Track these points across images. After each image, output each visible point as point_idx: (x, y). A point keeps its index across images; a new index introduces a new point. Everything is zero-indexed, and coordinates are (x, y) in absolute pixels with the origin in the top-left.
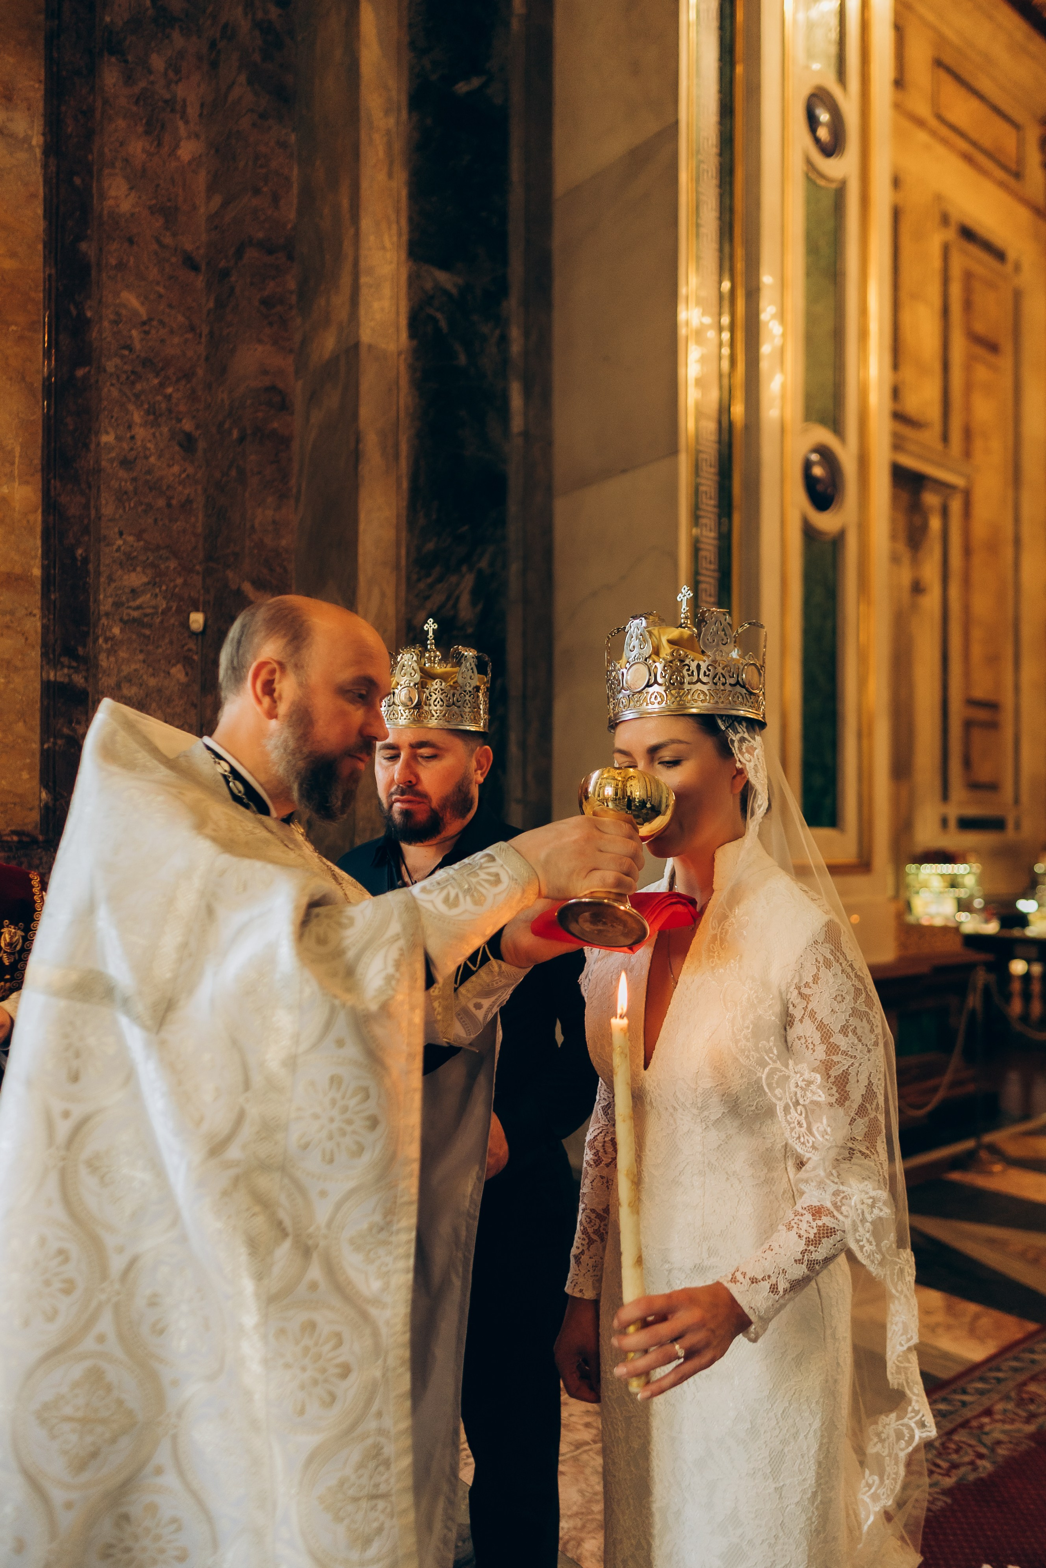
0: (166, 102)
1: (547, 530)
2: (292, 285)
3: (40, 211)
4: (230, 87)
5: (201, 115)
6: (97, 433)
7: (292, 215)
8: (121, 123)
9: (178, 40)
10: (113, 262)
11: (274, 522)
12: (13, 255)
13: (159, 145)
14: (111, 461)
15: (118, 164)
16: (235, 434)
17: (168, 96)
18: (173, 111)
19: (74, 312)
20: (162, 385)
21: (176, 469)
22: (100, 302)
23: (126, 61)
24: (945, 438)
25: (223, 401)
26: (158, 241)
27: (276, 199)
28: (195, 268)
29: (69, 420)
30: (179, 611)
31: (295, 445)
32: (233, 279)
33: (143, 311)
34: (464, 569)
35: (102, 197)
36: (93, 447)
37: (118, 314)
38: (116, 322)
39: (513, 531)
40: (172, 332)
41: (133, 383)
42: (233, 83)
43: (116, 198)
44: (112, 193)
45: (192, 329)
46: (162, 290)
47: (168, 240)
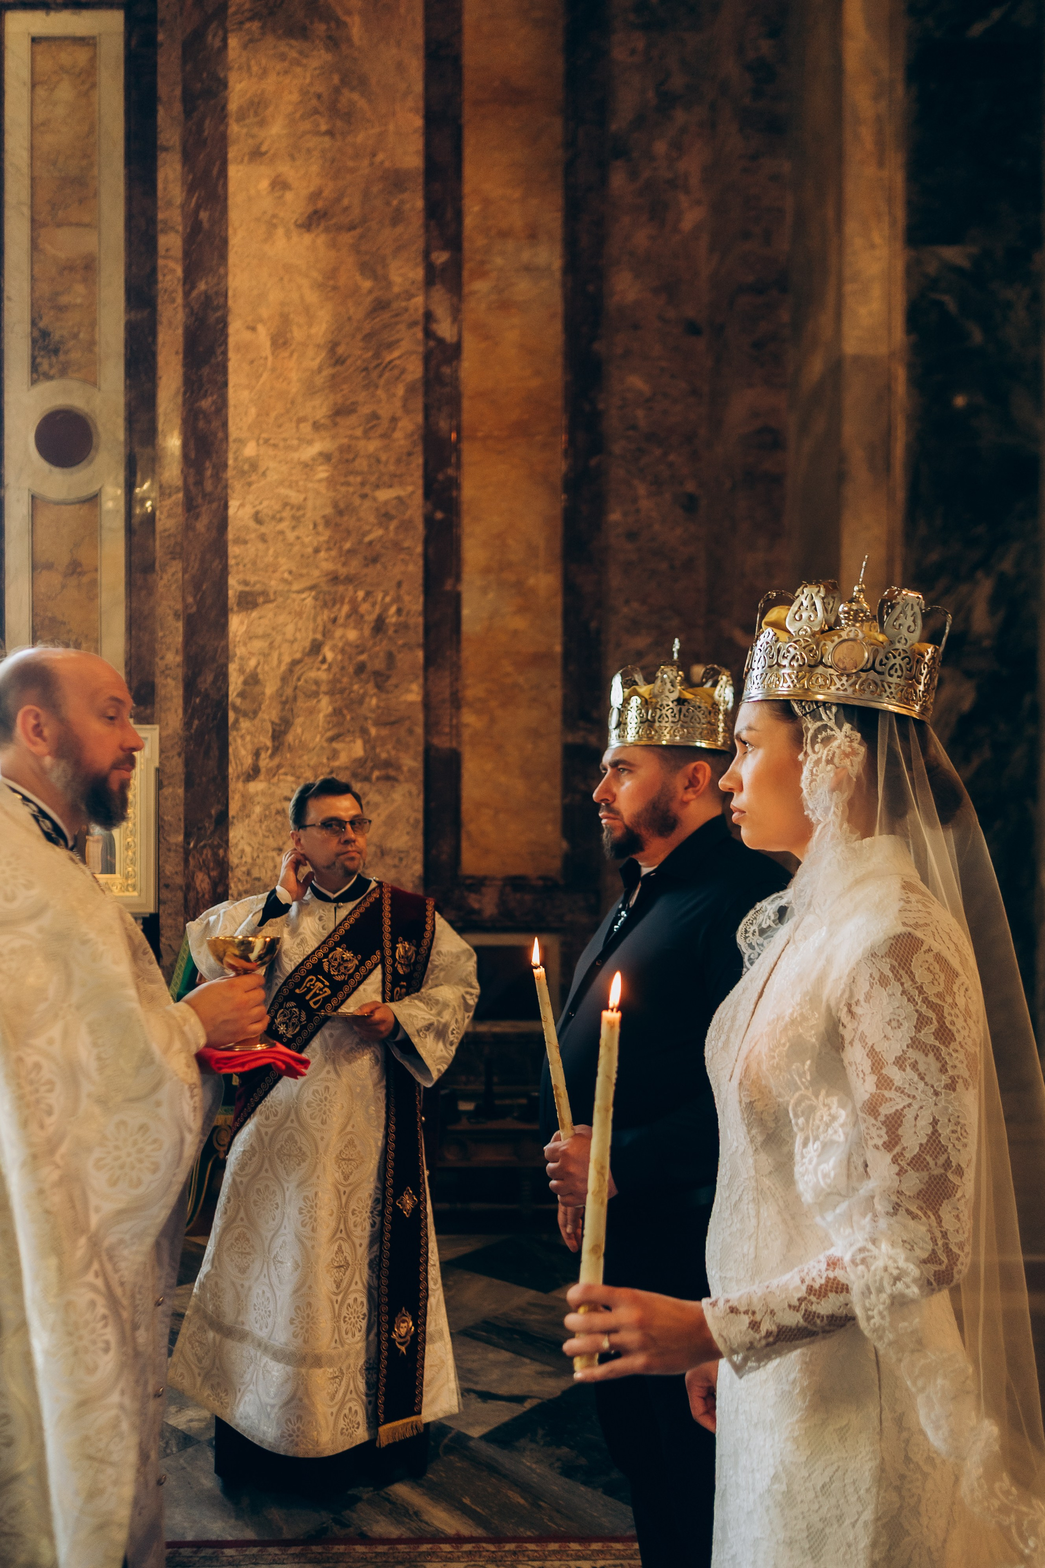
0: (668, 182)
8: (629, 220)
9: (680, 115)
10: (619, 351)
15: (624, 259)
17: (670, 176)
18: (675, 187)
21: (678, 531)
23: (632, 160)
26: (662, 319)
28: (697, 332)
29: (584, 508)
32: (728, 331)
33: (646, 389)
36: (601, 527)
37: (626, 399)
38: (625, 407)
41: (638, 460)
43: (622, 292)
46: (665, 365)
47: (671, 314)
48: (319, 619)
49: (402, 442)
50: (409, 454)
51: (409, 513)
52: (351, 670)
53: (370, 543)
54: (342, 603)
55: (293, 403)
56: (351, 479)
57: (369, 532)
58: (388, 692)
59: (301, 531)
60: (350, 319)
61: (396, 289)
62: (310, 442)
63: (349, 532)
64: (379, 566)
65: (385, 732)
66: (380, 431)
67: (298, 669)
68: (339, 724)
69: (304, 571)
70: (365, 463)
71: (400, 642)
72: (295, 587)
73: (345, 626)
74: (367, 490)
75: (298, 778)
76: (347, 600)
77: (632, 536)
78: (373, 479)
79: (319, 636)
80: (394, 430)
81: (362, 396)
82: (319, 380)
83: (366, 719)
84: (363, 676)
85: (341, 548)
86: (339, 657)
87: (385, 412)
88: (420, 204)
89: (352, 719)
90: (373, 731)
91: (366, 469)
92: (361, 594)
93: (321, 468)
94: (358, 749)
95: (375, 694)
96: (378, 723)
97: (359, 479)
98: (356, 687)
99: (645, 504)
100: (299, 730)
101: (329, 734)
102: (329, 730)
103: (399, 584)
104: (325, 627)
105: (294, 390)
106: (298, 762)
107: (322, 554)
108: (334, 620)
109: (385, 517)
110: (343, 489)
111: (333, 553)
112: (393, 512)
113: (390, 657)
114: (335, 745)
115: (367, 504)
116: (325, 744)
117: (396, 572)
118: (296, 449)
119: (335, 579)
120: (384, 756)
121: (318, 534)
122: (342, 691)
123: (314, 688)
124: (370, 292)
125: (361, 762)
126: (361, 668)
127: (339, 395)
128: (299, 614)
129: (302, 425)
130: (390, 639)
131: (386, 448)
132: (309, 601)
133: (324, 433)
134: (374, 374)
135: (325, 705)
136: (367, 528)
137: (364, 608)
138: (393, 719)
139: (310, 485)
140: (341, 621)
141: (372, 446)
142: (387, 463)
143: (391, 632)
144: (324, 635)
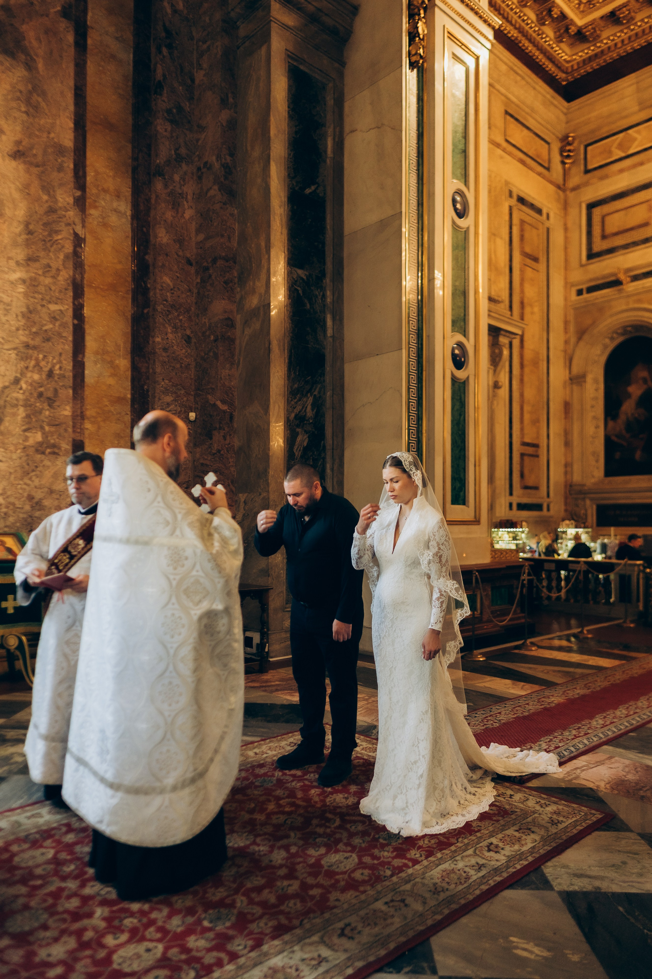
0: (180, 194)
1: (342, 377)
2: (236, 274)
3: (130, 243)
4: (208, 190)
5: (193, 198)
6: (153, 337)
7: (236, 245)
8: (163, 205)
9: (184, 167)
10: (160, 264)
11: (229, 375)
12: (120, 262)
13: (177, 213)
14: (159, 349)
15: (162, 222)
16: (212, 337)
17: (180, 192)
18: (183, 198)
19: (143, 285)
20: (178, 315)
21: (184, 351)
22: (155, 281)
23: (165, 179)
24: (511, 307)
25: (205, 322)
26: (177, 254)
27: (229, 238)
28: (191, 264)
29: (142, 331)
30: (185, 412)
31: (237, 342)
32: (211, 271)
33: (171, 284)
34: (309, 395)
35: (156, 237)
36: (151, 342)
37: (162, 286)
38: (161, 290)
39: (328, 378)
40: (182, 292)
41: (168, 315)
42: (211, 188)
43: (161, 237)
44: (160, 235)
45: (190, 290)
46: (178, 275)
47: (180, 253)
48: (19, 366)
49: (63, 283)
50: (66, 289)
51: (65, 319)
52: (35, 395)
53: (46, 331)
54: (31, 359)
55: (5, 248)
56: (36, 295)
57: (46, 325)
58: (54, 409)
59: (9, 318)
60: (36, 212)
61: (60, 205)
62: (14, 271)
63: (35, 323)
64: (50, 344)
65: (53, 429)
66: (51, 274)
67: (7, 391)
68: (29, 423)
69: (11, 339)
70: (43, 289)
71: (61, 384)
72: (6, 346)
73: (32, 372)
74: (44, 303)
75: (6, 449)
76: (33, 358)
77: (165, 350)
78: (48, 298)
79: (18, 375)
80: (58, 275)
81: (42, 254)
82: (20, 240)
83: (43, 421)
84: (42, 399)
85: (30, 330)
86: (29, 388)
87: (54, 265)
88: (72, 166)
89: (36, 421)
90: (47, 428)
91: (44, 292)
92: (41, 356)
93: (20, 286)
94: (39, 437)
95: (48, 409)
96: (49, 425)
97: (40, 296)
98: (38, 404)
99: (170, 336)
100: (7, 424)
101: (24, 428)
102: (23, 425)
103: (60, 354)
104: (22, 371)
105: (6, 241)
106: (6, 441)
107: (21, 332)
108: (27, 368)
109: (54, 319)
110: (32, 300)
111: (27, 332)
112: (58, 317)
113: (56, 391)
114: (27, 434)
115: (44, 310)
116: (21, 433)
117: (59, 348)
118: (7, 273)
119: (27, 346)
120: (52, 441)
121: (19, 321)
122: (30, 406)
123: (16, 402)
124: (47, 201)
125: (40, 444)
126: (40, 395)
127: (30, 251)
128: (8, 362)
129: (10, 261)
130: (56, 381)
131: (54, 284)
132: (13, 356)
133: (22, 269)
134: (48, 245)
135: (21, 412)
136: (45, 322)
137: (43, 364)
138: (57, 423)
139: (14, 294)
140: (30, 369)
141: (48, 281)
142: (55, 291)
143: (56, 378)
144: (21, 374)
